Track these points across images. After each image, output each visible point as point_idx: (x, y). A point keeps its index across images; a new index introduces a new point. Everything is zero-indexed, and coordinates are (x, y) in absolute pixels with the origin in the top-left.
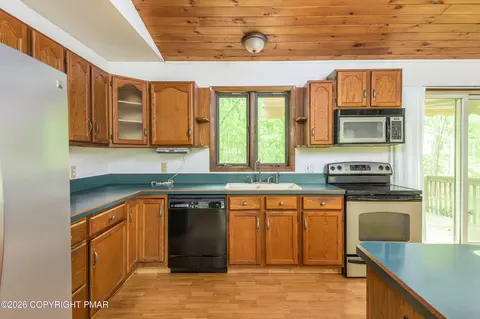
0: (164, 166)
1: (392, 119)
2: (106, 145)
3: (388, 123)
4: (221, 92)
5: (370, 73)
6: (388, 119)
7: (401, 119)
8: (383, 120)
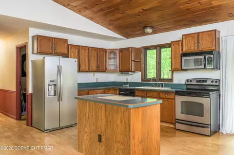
0: (127, 79)
1: (207, 56)
2: (104, 72)
3: (205, 59)
4: (147, 48)
5: (198, 34)
6: (205, 56)
7: (212, 56)
8: (202, 57)
